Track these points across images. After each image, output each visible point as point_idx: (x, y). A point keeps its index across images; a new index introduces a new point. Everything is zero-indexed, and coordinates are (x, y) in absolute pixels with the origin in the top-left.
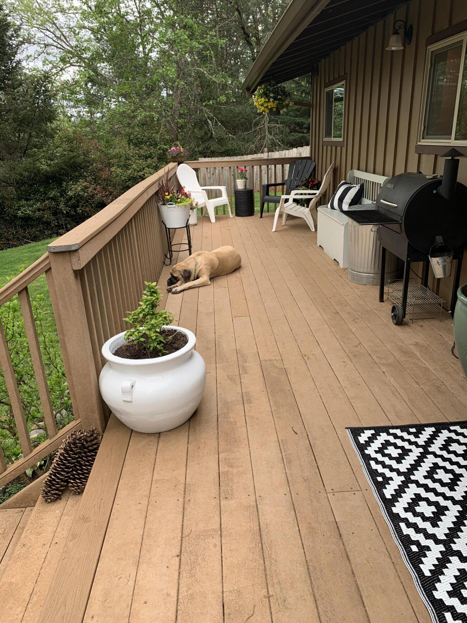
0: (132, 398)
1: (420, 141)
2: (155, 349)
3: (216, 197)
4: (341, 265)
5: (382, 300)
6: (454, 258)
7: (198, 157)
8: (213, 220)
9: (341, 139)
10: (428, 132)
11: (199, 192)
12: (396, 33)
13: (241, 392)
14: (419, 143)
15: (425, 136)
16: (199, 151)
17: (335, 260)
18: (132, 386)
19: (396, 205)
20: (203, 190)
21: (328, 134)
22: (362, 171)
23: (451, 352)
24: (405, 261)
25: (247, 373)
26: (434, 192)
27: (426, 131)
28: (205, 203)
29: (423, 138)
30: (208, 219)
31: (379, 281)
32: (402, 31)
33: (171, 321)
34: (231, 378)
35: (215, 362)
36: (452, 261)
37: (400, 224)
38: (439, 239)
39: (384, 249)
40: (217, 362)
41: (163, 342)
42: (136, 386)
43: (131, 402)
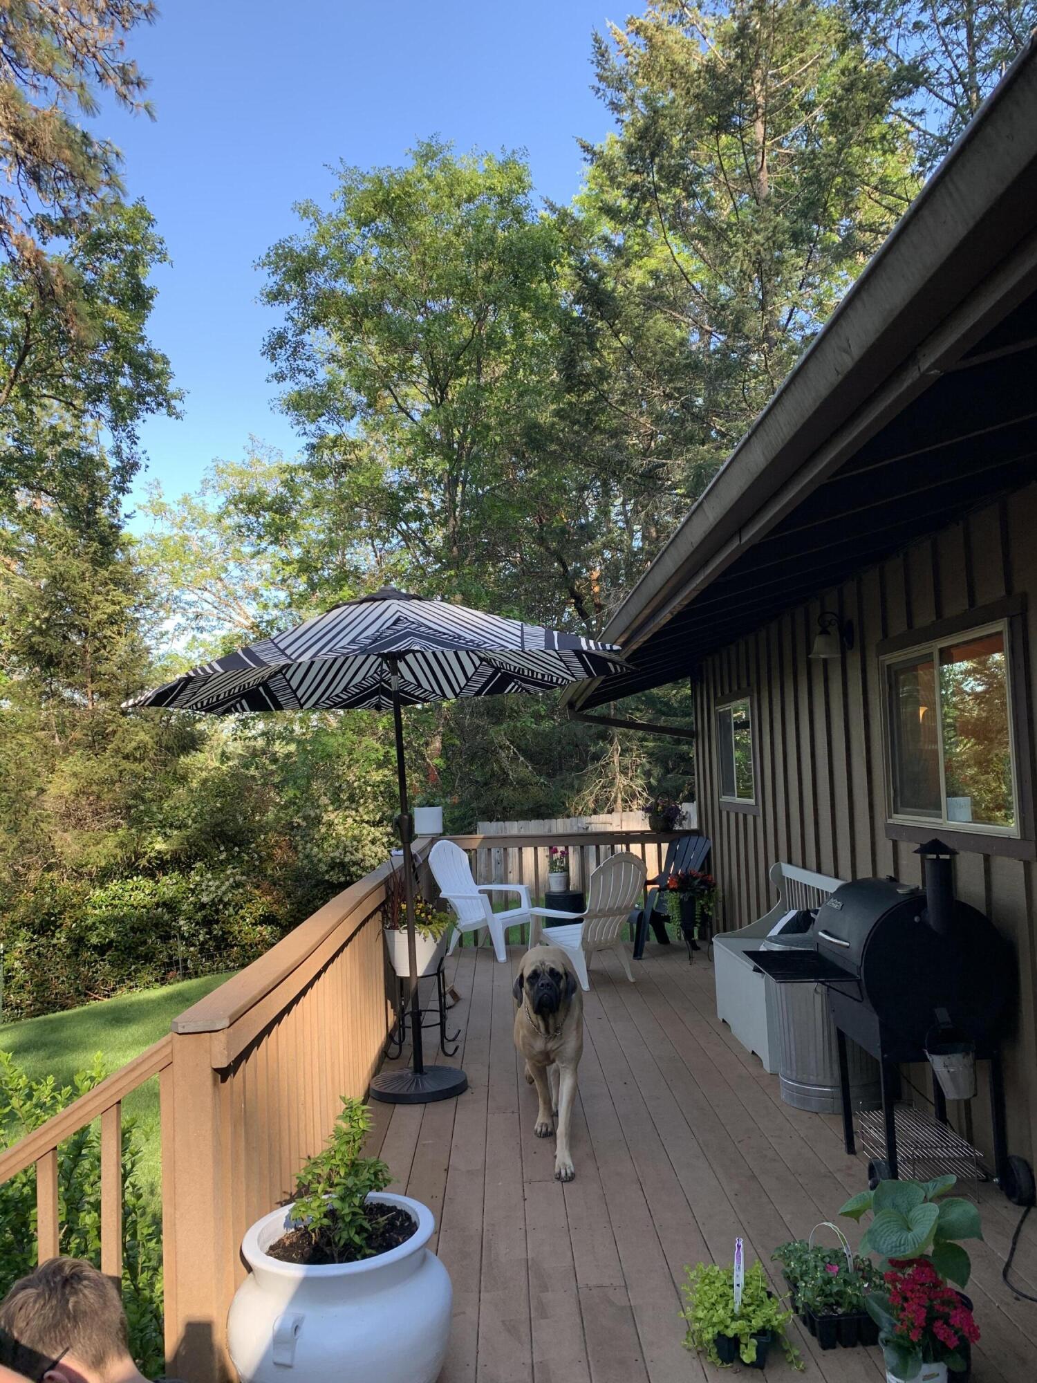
0: (293, 1358)
1: (890, 817)
2: (349, 1244)
3: (506, 908)
4: (767, 1068)
5: (851, 1149)
6: (977, 1058)
7: (477, 821)
8: (502, 957)
9: (752, 801)
10: (900, 802)
11: (475, 898)
12: (824, 632)
13: (530, 1361)
14: (890, 821)
15: (900, 809)
16: (479, 808)
17: (753, 1052)
18: (297, 1328)
19: (848, 944)
20: (480, 892)
21: (728, 789)
22: (797, 866)
23: (1001, 1278)
24: (880, 1059)
25: (546, 1318)
26: (916, 919)
27: (899, 799)
28: (485, 920)
29: (896, 812)
30: (492, 954)
31: (839, 1104)
32: (833, 629)
33: (387, 1182)
34: (511, 1329)
35: (477, 1290)
36: (975, 1064)
37: (859, 982)
38: (942, 1014)
39: (841, 1036)
40: (483, 1289)
41: (366, 1230)
42: (305, 1328)
43: (290, 1367)
